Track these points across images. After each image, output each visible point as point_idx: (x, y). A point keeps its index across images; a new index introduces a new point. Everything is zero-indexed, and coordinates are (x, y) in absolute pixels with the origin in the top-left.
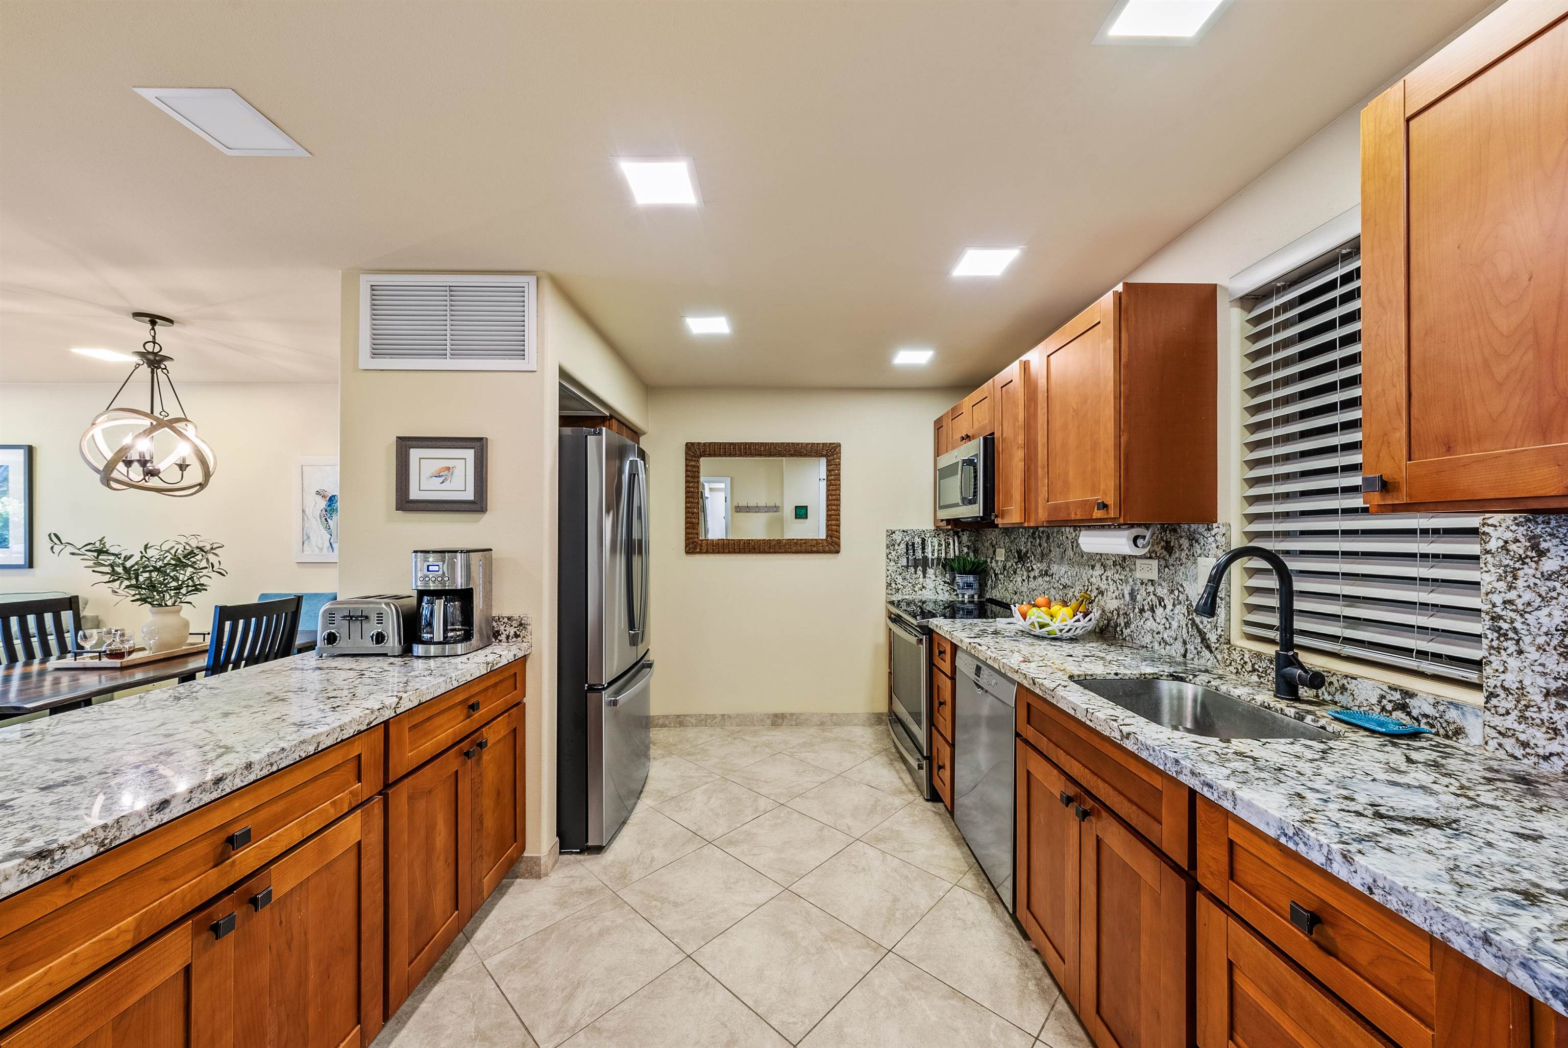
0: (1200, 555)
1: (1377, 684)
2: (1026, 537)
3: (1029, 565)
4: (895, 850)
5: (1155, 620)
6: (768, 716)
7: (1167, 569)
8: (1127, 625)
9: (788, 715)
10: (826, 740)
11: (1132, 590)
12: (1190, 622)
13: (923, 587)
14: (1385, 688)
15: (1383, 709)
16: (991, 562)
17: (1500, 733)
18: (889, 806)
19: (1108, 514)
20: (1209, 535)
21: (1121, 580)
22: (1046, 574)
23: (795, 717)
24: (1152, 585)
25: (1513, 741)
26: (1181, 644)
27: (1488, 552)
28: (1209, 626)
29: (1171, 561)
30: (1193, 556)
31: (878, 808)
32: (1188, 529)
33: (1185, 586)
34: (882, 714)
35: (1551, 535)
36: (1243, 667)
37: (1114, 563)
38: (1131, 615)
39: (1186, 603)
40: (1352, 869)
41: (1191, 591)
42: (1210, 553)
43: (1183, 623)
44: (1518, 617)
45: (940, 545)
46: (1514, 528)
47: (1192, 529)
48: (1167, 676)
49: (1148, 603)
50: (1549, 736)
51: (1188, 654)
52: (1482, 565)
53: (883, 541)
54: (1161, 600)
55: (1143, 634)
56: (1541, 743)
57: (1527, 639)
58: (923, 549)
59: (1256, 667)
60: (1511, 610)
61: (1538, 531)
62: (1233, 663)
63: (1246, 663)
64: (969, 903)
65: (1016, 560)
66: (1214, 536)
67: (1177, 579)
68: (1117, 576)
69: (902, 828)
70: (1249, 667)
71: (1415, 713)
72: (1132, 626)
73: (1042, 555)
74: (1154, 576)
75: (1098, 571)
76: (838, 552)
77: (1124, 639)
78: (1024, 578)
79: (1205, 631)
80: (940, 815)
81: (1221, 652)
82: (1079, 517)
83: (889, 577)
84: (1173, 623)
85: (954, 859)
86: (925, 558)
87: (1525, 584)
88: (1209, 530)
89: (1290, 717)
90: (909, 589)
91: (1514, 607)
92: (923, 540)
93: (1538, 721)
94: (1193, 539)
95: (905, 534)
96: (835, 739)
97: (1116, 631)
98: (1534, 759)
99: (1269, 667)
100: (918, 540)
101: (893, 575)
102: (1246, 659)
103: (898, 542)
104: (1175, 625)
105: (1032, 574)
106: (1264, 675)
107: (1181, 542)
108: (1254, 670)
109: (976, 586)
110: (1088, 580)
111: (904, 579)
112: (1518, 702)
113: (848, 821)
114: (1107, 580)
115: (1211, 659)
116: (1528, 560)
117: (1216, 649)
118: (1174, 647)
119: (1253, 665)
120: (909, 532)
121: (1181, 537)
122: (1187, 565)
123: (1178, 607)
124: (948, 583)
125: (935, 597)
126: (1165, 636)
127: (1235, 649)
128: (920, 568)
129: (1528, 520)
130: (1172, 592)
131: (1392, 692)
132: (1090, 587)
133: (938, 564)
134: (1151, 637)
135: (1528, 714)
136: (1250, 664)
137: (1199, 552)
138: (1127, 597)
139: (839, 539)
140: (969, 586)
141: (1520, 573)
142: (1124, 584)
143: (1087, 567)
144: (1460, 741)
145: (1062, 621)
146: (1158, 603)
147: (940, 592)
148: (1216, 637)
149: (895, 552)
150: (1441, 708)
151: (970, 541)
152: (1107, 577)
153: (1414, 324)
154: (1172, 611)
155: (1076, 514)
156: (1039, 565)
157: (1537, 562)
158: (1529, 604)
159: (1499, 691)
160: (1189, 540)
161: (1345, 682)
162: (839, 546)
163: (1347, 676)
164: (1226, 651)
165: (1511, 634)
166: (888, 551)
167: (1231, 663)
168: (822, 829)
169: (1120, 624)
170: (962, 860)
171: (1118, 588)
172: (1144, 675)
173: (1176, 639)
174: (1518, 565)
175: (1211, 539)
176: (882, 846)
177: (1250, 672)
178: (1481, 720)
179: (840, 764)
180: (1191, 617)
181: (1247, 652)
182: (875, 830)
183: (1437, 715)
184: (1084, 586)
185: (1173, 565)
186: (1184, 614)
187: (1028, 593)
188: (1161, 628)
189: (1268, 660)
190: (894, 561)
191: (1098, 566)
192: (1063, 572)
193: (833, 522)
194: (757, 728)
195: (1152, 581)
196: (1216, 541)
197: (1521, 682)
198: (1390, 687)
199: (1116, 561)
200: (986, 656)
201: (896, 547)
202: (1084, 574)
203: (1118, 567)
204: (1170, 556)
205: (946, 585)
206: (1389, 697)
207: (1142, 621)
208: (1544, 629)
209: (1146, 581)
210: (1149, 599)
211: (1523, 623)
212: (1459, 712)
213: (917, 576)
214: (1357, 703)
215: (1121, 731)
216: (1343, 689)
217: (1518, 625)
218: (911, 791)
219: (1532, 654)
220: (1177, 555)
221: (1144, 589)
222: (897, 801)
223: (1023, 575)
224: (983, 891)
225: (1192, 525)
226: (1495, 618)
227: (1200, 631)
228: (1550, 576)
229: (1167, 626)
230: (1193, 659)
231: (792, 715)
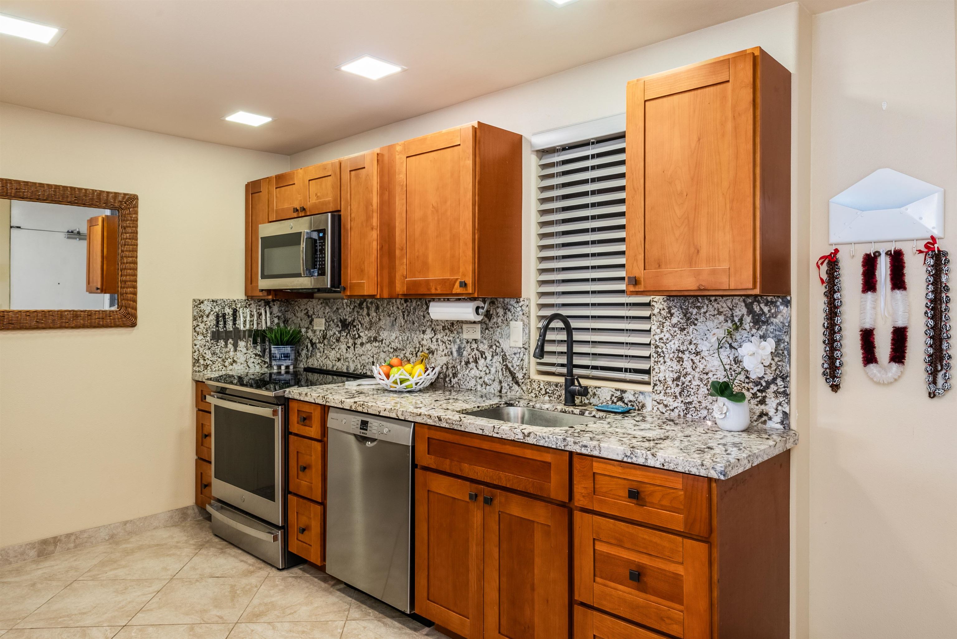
0: (512, 319)
1: (610, 389)
2: (352, 307)
3: (355, 332)
4: (278, 617)
5: (478, 369)
6: (32, 545)
7: (487, 331)
8: (455, 375)
9: (63, 538)
10: (128, 553)
11: (459, 348)
12: (504, 367)
13: (234, 361)
14: (614, 390)
15: (613, 402)
16: (307, 332)
17: (658, 403)
18: (248, 587)
19: (467, 290)
20: (517, 306)
21: (450, 341)
22: (375, 339)
23: (73, 538)
24: (476, 343)
25: (662, 405)
26: (497, 383)
27: (654, 315)
28: (517, 368)
29: (490, 325)
30: (507, 320)
31: (238, 592)
32: (503, 302)
33: (500, 342)
34: (187, 508)
35: (675, 306)
36: (540, 392)
37: (444, 328)
38: (459, 367)
39: (502, 354)
40: (656, 459)
41: (505, 345)
42: (518, 318)
43: (499, 368)
44: (664, 346)
45: (252, 316)
46: (663, 303)
47: (506, 302)
48: (504, 404)
49: (473, 357)
50: (674, 400)
51: (503, 390)
52: (652, 321)
53: (189, 312)
54: (482, 353)
55: (468, 380)
56: (671, 403)
57: (667, 356)
58: (235, 320)
59: (548, 390)
60: (662, 343)
61: (671, 305)
62: (533, 391)
63: (541, 389)
64: (365, 628)
65: (338, 329)
66: (521, 307)
67: (495, 337)
68: (446, 338)
69: (273, 599)
70: (543, 392)
71: (626, 401)
72: (460, 376)
73: (371, 323)
74: (478, 336)
75: (429, 334)
76: (134, 325)
77: (453, 387)
78: (350, 345)
79: (515, 372)
80: (300, 577)
81: (526, 385)
82: (439, 292)
83: (197, 353)
84: (492, 369)
85: (334, 604)
86: (237, 330)
87: (667, 330)
88: (517, 302)
89: (577, 414)
90: (218, 365)
91: (663, 341)
92: (235, 312)
93: (670, 394)
94: (506, 309)
95: (215, 304)
96: (140, 548)
97: (445, 381)
98: (669, 412)
99: (555, 390)
100: (228, 311)
101: (201, 350)
102: (542, 387)
103: (207, 312)
104: (493, 370)
105: (359, 341)
106: (552, 395)
107: (498, 311)
108: (546, 393)
109: (292, 356)
110: (419, 343)
111: (214, 354)
112: (664, 386)
113: (215, 612)
114: (437, 341)
115: (519, 390)
116: (667, 318)
117: (523, 383)
118: (493, 386)
119: (546, 390)
120: (219, 302)
121: (498, 307)
122: (502, 327)
123: (496, 357)
124: (259, 355)
125: (247, 371)
126: (486, 380)
127: (534, 381)
128: (230, 340)
129: (668, 299)
130: (491, 347)
131: (617, 392)
132: (421, 349)
133: (250, 336)
134: (474, 382)
135: (667, 391)
136: (544, 389)
137: (511, 318)
138: (455, 354)
139: (136, 310)
140: (287, 356)
141: (665, 324)
142: (452, 344)
143: (418, 332)
144: (644, 411)
145: (418, 376)
146: (480, 356)
147: (251, 365)
148: (522, 375)
149: (203, 324)
150: (636, 396)
151: (280, 311)
152: (437, 339)
153: (646, 203)
154: (491, 360)
155: (436, 289)
156: (366, 332)
157: (670, 319)
158: (668, 339)
159: (658, 383)
160: (504, 309)
161: (595, 390)
162: (135, 317)
163: (596, 387)
164: (529, 384)
165: (662, 354)
166: (195, 323)
167: (532, 391)
168: (192, 629)
169: (449, 375)
170: (340, 602)
171: (447, 348)
172: (492, 405)
173: (494, 380)
174: (664, 321)
175: (519, 309)
176: (265, 619)
177: (544, 394)
178: (651, 398)
179: (165, 569)
180: (505, 363)
181: (542, 382)
182: (249, 610)
183: (635, 400)
184: (415, 348)
185: (492, 328)
186: (500, 362)
187: (354, 358)
188: (483, 374)
189: (555, 385)
190: (203, 334)
191: (429, 331)
192: (393, 337)
193: (129, 290)
194: (15, 566)
195: (475, 340)
196: (522, 310)
197: (665, 376)
198: (616, 390)
199: (445, 326)
200: (379, 409)
201: (205, 319)
202: (415, 338)
203: (447, 331)
204: (490, 321)
205: (257, 357)
206: (615, 395)
207: (468, 371)
208: (672, 351)
209: (471, 341)
210: (473, 354)
211: (666, 348)
212: (643, 396)
213: (228, 349)
214: (601, 401)
215: (523, 433)
216: (594, 394)
217: (664, 349)
218: (260, 568)
219: (669, 363)
220: (495, 320)
221: (469, 346)
222: (253, 580)
223: (348, 342)
224: (370, 616)
225: (506, 299)
226: (657, 347)
227: (511, 372)
228: (674, 325)
229: (488, 372)
230: (506, 393)
231: (68, 536)
